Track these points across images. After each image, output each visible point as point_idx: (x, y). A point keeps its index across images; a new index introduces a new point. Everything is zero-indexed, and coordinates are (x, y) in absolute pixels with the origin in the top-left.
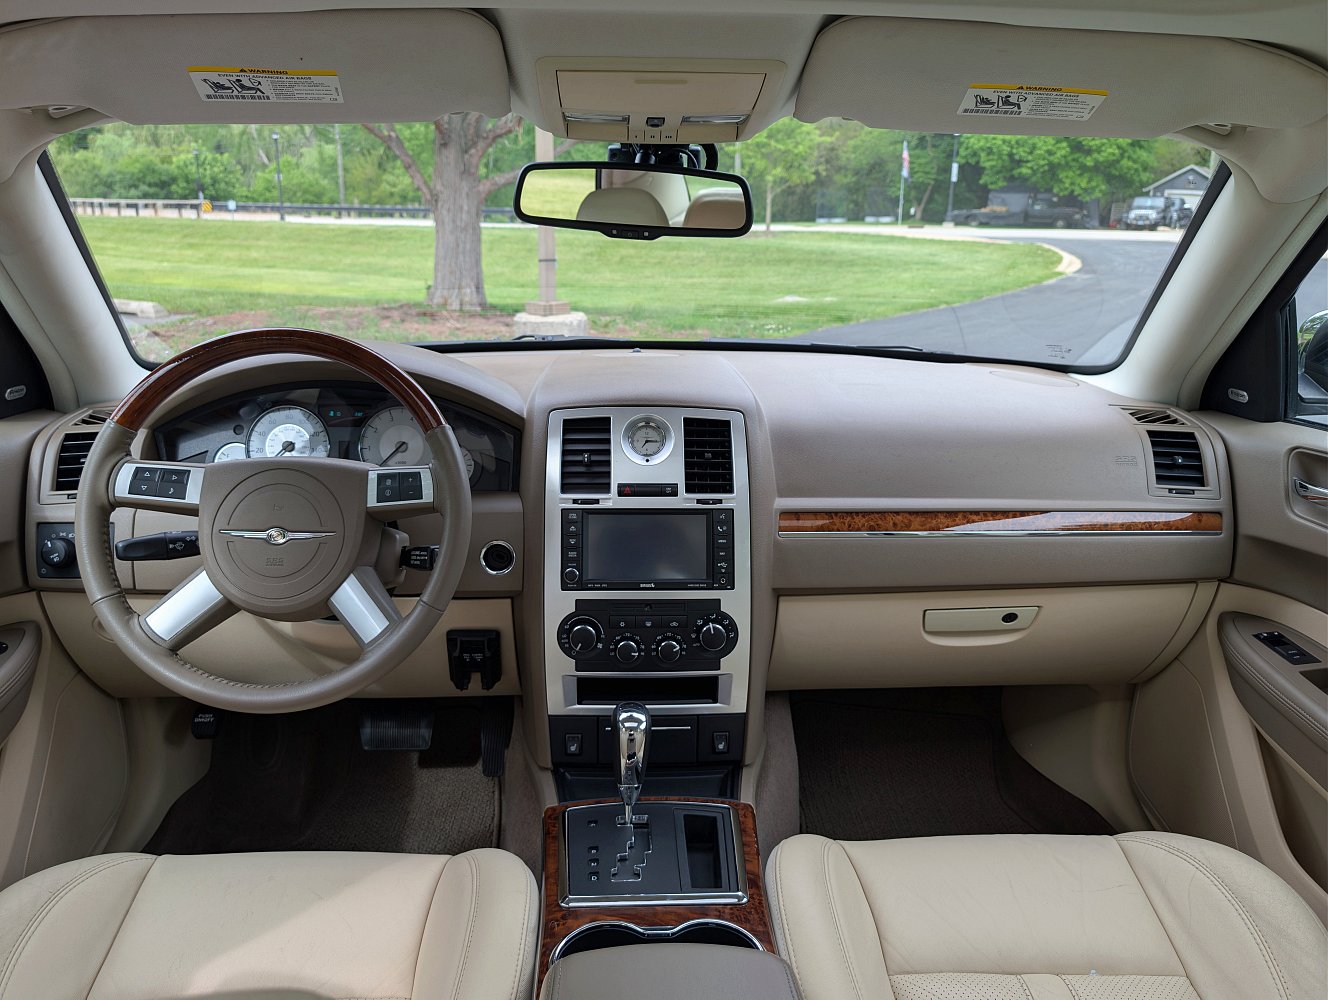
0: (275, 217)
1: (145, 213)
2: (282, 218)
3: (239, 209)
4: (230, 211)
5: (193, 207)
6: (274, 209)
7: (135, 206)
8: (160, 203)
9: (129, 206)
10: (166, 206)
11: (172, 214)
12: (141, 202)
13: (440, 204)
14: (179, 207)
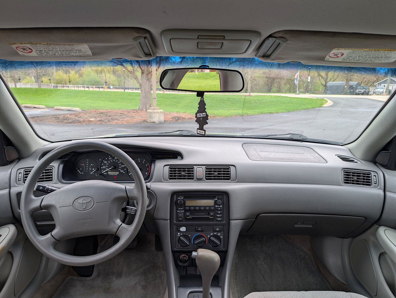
0: (123, 91)
1: (91, 89)
2: (124, 91)
3: (113, 88)
4: (111, 89)
5: (102, 88)
6: (122, 88)
7: (88, 87)
8: (94, 86)
9: (87, 87)
10: (96, 87)
11: (97, 89)
12: (90, 86)
13: (142, 86)
14: (99, 88)
